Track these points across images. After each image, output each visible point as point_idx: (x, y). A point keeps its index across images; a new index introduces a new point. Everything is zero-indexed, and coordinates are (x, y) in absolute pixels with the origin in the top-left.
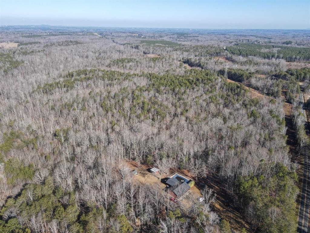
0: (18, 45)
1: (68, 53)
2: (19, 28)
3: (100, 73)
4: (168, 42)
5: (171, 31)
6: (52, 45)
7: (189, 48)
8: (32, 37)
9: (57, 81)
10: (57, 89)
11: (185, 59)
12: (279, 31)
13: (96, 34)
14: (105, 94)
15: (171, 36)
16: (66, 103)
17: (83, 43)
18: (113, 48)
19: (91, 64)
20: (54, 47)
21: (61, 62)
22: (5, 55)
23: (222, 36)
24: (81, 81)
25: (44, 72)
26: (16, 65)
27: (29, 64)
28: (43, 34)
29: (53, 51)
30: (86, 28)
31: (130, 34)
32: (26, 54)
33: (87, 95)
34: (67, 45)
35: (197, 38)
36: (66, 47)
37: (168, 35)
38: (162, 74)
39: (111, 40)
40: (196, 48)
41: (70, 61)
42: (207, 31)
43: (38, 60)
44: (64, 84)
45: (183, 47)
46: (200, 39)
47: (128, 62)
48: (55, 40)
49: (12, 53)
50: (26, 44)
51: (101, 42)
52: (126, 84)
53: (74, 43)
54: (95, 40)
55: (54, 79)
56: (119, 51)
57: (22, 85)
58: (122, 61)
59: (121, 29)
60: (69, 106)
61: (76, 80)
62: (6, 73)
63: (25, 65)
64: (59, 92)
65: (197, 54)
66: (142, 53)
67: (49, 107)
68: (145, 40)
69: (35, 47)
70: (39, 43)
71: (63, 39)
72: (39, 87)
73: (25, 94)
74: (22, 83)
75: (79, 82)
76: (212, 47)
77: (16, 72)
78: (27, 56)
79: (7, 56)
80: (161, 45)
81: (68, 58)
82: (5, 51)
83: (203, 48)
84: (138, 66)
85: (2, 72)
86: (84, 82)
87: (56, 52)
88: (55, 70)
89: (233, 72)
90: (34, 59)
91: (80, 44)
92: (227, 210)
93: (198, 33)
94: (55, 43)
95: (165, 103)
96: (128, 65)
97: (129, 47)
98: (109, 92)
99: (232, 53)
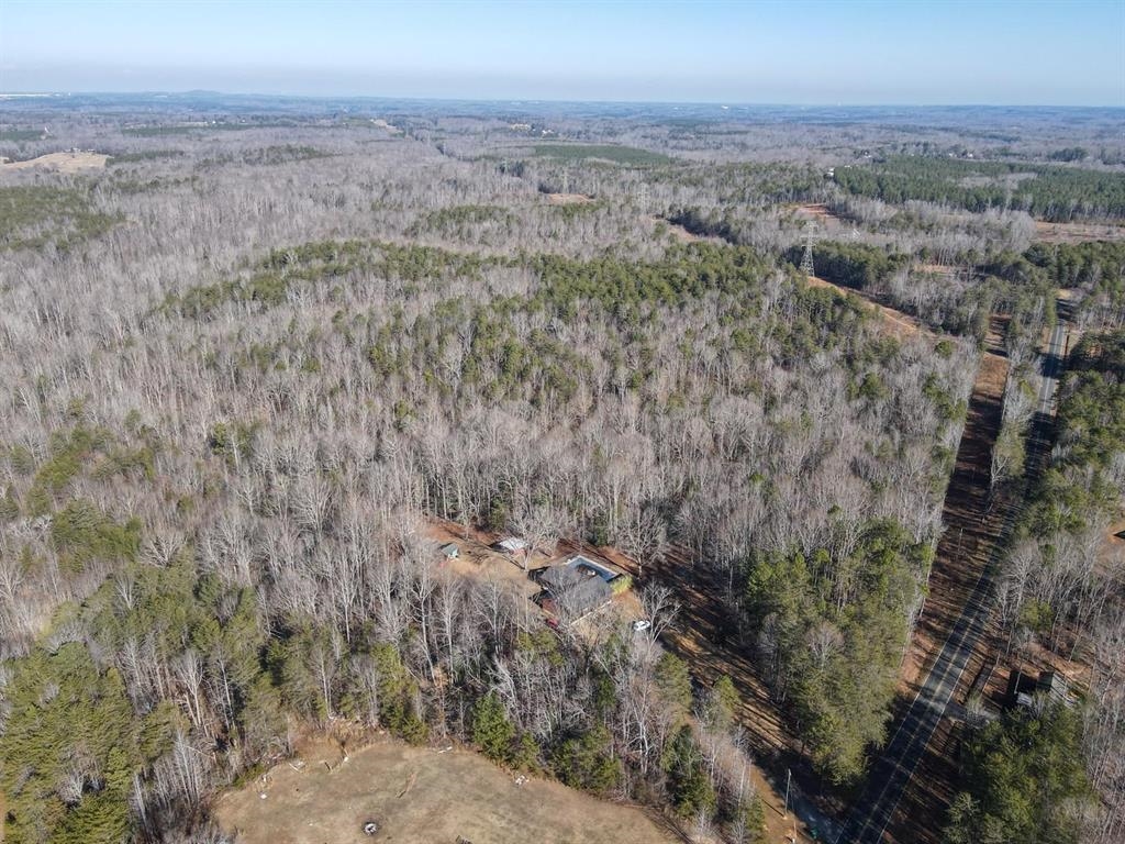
0: (107, 160)
1: (276, 187)
3: (375, 255)
4: (634, 150)
5: (650, 112)
6: (225, 161)
7: (701, 174)
8: (155, 134)
9: (232, 279)
10: (229, 305)
11: (679, 211)
13: (382, 123)
14: (385, 320)
15: (649, 131)
16: (256, 346)
17: (331, 155)
18: (435, 172)
19: (350, 227)
20: (230, 168)
21: (252, 218)
22: (62, 194)
23: (834, 132)
24: (312, 279)
25: (191, 251)
26: (96, 227)
27: (141, 224)
28: (196, 124)
29: (224, 180)
30: (349, 102)
31: (503, 124)
32: (133, 193)
33: (326, 325)
34: (274, 162)
35: (743, 137)
36: (271, 168)
37: (637, 127)
38: (587, 259)
39: (430, 146)
40: (725, 174)
41: (280, 217)
42: (784, 112)
43: (173, 212)
44: (252, 288)
45: (681, 168)
46: (750, 140)
47: (480, 219)
48: (235, 143)
49: (87, 189)
50: (136, 158)
51: (396, 152)
52: (458, 288)
53: (300, 155)
54: (374, 144)
55: (223, 273)
56: (455, 182)
57: (116, 293)
58: (459, 215)
59: (473, 105)
60: (264, 357)
61: (294, 275)
62: (62, 253)
63: (129, 227)
64: (236, 314)
65: (729, 192)
66: (533, 191)
67: (200, 358)
68: (553, 143)
69: (165, 169)
70: (178, 155)
71: (263, 138)
72: (170, 298)
73: (123, 319)
74: (116, 285)
75: (303, 283)
76: (783, 170)
77: (96, 249)
78: (134, 199)
79: (68, 197)
80: (604, 161)
81: (275, 205)
82: (62, 180)
83: (750, 173)
84: (510, 232)
85: (51, 248)
86: (319, 284)
87: (235, 184)
88: (227, 243)
89: (834, 253)
90: (161, 206)
91: (322, 160)
92: (714, 654)
93: (750, 120)
94: (235, 154)
95: (582, 350)
96: (478, 229)
97: (492, 171)
98: (398, 316)
99: (853, 190)
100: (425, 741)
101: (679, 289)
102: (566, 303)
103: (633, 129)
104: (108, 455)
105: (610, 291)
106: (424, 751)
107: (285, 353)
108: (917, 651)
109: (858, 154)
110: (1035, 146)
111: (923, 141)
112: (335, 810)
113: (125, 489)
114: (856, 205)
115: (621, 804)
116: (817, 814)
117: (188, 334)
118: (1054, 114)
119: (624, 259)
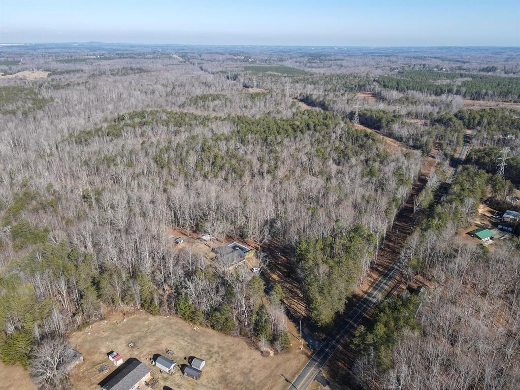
0: (48, 74)
1: (124, 86)
2: (52, 48)
3: (163, 116)
4: (290, 68)
5: (300, 50)
6: (102, 74)
7: (318, 79)
8: (71, 62)
9: (99, 127)
10: (97, 138)
11: (304, 96)
12: (487, 49)
13: (175, 56)
14: (163, 144)
15: (298, 59)
16: (106, 156)
17: (150, 71)
18: (196, 79)
19: (155, 104)
20: (104, 77)
21: (112, 100)
22: (26, 89)
23: (383, 59)
24: (134, 127)
25: (83, 115)
26: (40, 104)
27: (61, 103)
28: (90, 57)
29: (100, 83)
30: (162, 47)
31: (231, 56)
32: (58, 89)
33: (138, 147)
34: (124, 74)
35: (341, 62)
36: (123, 77)
37: (293, 57)
38: (258, 117)
39: (197, 67)
40: (328, 79)
41: (125, 99)
42: (363, 50)
43: (76, 97)
44: (107, 131)
45: (309, 76)
46: (344, 63)
47: (214, 100)
48: (108, 66)
49: (38, 87)
50: (61, 73)
51: (181, 70)
52: (198, 130)
53: (136, 71)
54: (171, 66)
55: (96, 124)
56: (205, 83)
57: (47, 133)
58: (204, 98)
59: (219, 48)
60: (110, 161)
61: (127, 125)
62: (25, 116)
63: (55, 104)
64: (99, 142)
65: (330, 87)
66: (240, 87)
67: (81, 161)
68: (253, 65)
69: (74, 78)
70: (80, 72)
71: (120, 64)
72: (71, 135)
73: (49, 145)
74: (47, 129)
75: (129, 128)
76: (355, 77)
77: (40, 114)
78: (59, 92)
79: (29, 91)
80: (275, 73)
81: (123, 94)
82: (27, 83)
83: (340, 79)
84: (226, 106)
85: (19, 114)
86: (137, 129)
87: (105, 85)
88: (99, 111)
89: (369, 114)
90: (70, 95)
91: (145, 73)
92: (284, 281)
93: (346, 53)
94: (107, 71)
95: (249, 157)
96: (212, 105)
97: (223, 78)
98: (170, 142)
99: (385, 86)
100: (158, 313)
101: (295, 130)
102: (245, 137)
103: (291, 58)
104: (38, 202)
105: (264, 132)
106: (158, 318)
107: (118, 159)
108: (370, 279)
109: (392, 69)
110: (475, 65)
111: (423, 63)
112: (118, 339)
113: (43, 215)
114: (385, 93)
115: (235, 336)
116: (314, 340)
117: (77, 150)
118: (487, 50)
119: (274, 117)
